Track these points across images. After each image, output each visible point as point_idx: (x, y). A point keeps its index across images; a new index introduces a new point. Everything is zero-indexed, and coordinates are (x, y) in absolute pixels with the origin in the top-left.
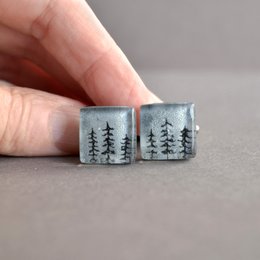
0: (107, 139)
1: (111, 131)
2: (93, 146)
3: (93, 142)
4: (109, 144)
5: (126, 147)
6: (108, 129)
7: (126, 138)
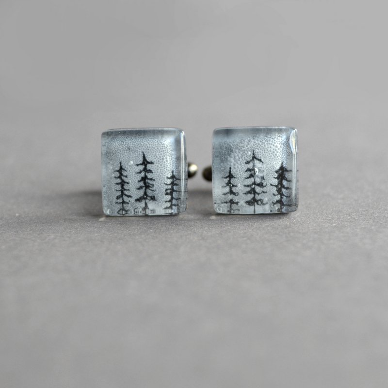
0: (144, 179)
1: (149, 167)
2: (123, 190)
3: (123, 183)
4: (147, 186)
5: (173, 190)
6: (145, 162)
7: (173, 177)
